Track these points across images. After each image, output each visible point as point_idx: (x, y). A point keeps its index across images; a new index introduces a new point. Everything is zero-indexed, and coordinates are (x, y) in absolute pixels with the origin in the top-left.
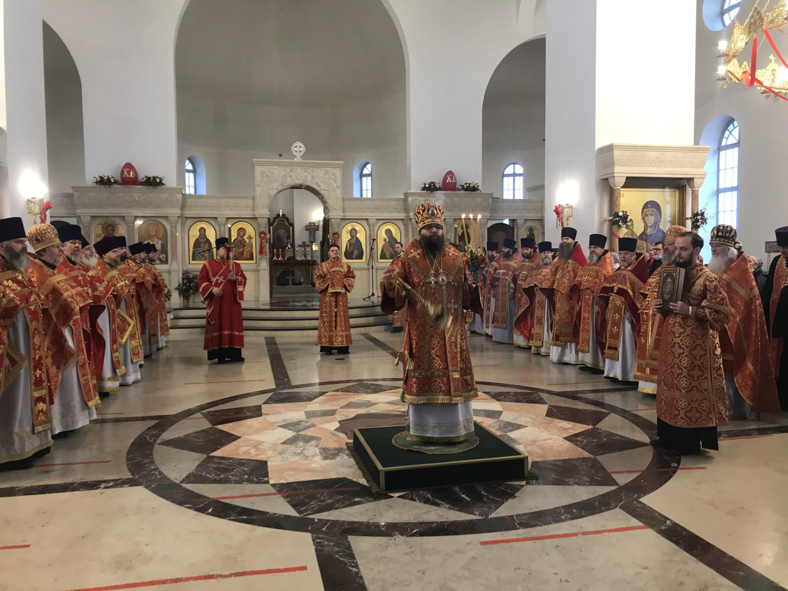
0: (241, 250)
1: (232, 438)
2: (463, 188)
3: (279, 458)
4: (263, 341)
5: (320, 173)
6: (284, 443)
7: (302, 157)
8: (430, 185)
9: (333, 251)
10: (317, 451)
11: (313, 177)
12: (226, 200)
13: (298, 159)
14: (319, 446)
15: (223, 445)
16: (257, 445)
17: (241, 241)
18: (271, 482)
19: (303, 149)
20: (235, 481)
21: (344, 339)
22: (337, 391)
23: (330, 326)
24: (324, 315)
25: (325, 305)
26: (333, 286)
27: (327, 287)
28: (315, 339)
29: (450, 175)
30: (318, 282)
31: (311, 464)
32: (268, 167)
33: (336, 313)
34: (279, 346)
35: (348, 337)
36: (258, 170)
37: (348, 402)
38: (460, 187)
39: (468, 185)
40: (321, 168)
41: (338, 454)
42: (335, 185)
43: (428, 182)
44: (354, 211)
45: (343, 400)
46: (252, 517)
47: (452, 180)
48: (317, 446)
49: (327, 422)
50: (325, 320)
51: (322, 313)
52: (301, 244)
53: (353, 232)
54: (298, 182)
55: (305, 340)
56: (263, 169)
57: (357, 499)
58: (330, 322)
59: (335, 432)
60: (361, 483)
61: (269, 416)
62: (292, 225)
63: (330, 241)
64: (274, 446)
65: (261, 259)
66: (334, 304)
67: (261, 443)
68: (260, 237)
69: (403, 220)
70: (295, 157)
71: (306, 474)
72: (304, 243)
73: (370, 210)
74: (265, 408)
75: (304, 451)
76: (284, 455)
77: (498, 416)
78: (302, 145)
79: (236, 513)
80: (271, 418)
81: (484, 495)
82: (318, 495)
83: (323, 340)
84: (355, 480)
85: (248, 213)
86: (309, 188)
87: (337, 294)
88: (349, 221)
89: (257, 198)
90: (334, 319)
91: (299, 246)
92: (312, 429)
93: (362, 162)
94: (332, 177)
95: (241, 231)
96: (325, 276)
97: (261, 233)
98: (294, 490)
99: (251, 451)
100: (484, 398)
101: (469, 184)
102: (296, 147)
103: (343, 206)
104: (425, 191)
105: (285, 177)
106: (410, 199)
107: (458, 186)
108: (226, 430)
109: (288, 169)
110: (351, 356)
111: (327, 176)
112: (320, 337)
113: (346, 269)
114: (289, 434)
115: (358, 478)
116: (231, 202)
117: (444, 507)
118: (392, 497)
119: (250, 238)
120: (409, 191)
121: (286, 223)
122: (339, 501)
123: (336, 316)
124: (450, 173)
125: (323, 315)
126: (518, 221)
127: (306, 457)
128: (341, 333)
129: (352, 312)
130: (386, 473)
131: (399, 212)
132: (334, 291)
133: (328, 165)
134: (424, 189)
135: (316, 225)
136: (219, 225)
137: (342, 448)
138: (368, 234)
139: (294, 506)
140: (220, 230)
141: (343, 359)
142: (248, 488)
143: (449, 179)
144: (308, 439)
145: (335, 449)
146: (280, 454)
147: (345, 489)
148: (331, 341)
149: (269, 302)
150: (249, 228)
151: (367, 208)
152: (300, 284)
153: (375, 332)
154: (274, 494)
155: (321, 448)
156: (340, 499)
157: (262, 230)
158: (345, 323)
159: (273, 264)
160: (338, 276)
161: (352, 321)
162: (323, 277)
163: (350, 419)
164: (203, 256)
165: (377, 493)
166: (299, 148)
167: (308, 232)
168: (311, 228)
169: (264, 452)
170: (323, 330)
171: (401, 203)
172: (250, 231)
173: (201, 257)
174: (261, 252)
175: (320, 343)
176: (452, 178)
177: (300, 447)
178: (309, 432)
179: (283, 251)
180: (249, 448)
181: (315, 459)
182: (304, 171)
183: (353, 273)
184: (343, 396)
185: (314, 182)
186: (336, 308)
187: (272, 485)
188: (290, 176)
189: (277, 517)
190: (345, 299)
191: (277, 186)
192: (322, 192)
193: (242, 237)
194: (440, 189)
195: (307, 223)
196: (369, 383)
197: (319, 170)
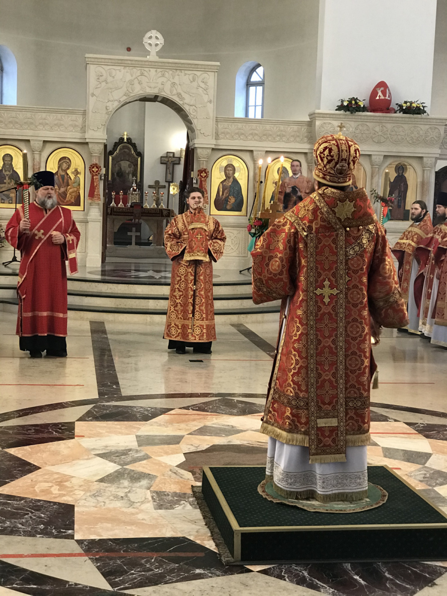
0: (62, 190)
1: (27, 468)
2: (402, 110)
3: (92, 502)
4: (87, 326)
5: (184, 78)
6: (102, 480)
7: (158, 53)
8: (350, 102)
9: (194, 198)
10: (149, 494)
11: (174, 84)
12: (44, 115)
13: (153, 57)
14: (152, 489)
15: (13, 478)
16: (62, 482)
17: (63, 177)
18: (77, 537)
19: (161, 41)
20: (24, 532)
21: (205, 331)
22: (187, 408)
23: (185, 311)
24: (177, 293)
25: (178, 279)
26: (191, 250)
27: (183, 253)
28: (162, 329)
29: (382, 89)
30: (169, 244)
31: (137, 513)
32: (107, 68)
33: (194, 291)
34: (109, 336)
35: (211, 329)
36: (93, 70)
37: (202, 425)
38: (396, 108)
39: (408, 104)
40: (186, 72)
41: (177, 502)
42: (206, 98)
43: (347, 98)
44: (232, 138)
45: (195, 423)
46: (44, 587)
47: (385, 95)
48: (148, 488)
49: (167, 453)
50: (178, 301)
51: (173, 290)
52: (152, 183)
53: (229, 170)
54: (151, 91)
55: (148, 329)
56: (101, 69)
57: (198, 571)
58: (185, 305)
59: (177, 468)
60: (207, 546)
61: (84, 439)
62: (140, 155)
63: (194, 181)
64: (86, 485)
65: (91, 204)
66: (192, 278)
67: (69, 478)
68: (91, 171)
69: (305, 154)
70: (148, 53)
71: (128, 528)
72: (157, 182)
73: (256, 137)
74: (79, 427)
75: (129, 495)
76: (99, 498)
77: (423, 461)
78: (159, 36)
79: (20, 580)
80: (86, 443)
81: (387, 579)
82: (143, 561)
83: (173, 331)
84: (198, 542)
85: (73, 136)
86: (166, 101)
87: (197, 263)
88: (225, 153)
89: (90, 114)
90: (191, 301)
91: (150, 187)
92: (145, 462)
93: (250, 64)
94: (202, 85)
95: (64, 161)
96: (180, 235)
97: (92, 167)
98: (107, 551)
99: (52, 489)
100: (405, 431)
101: (411, 103)
102: (150, 38)
103: (217, 129)
104: (342, 112)
105: (131, 83)
106: (318, 123)
107: (393, 105)
108: (19, 456)
109: (137, 72)
110: (213, 357)
111: (195, 84)
112: (169, 326)
113: (212, 227)
114: (111, 467)
115: (203, 540)
116: (51, 118)
117: (327, 592)
118: (252, 571)
119: (77, 172)
120: (317, 111)
121: (133, 152)
122: (172, 571)
123: (194, 296)
124: (382, 85)
125: (175, 294)
127: (131, 503)
128: (201, 322)
129: (218, 291)
130: (244, 535)
131: (302, 142)
132: (192, 258)
133: (196, 67)
134: (341, 108)
135: (176, 156)
136: (33, 152)
137: (185, 494)
138: (251, 174)
139: (105, 575)
140: (34, 159)
141: (201, 361)
142: (43, 544)
143: (380, 93)
144: (136, 477)
145: (175, 494)
146: (94, 496)
147: (182, 555)
148: (184, 334)
149: (100, 269)
150: (76, 159)
151: (252, 134)
152: (148, 244)
153: (253, 322)
154: (80, 555)
155: (154, 492)
156: (174, 569)
157: (95, 161)
158: (206, 308)
159: (108, 213)
160: (199, 236)
161: (218, 305)
162: (177, 237)
163: (202, 451)
164: (8, 197)
165: (228, 563)
166: (154, 40)
167: (164, 166)
168: (168, 161)
169: (72, 491)
170: (173, 316)
171: (304, 129)
172: (77, 162)
173: (4, 198)
174: (92, 194)
175: (168, 335)
176: (384, 93)
177: (125, 488)
178: (139, 467)
179: (125, 193)
180: (50, 484)
181: (144, 507)
182: (160, 74)
183: (222, 234)
184: (196, 417)
185: (175, 92)
186: (195, 284)
187: (77, 541)
188: (140, 83)
189: (80, 589)
190: (208, 271)
191: (119, 96)
192: (186, 108)
193: (65, 171)
194: (364, 109)
195: (162, 153)
196: (236, 399)
197: (183, 74)
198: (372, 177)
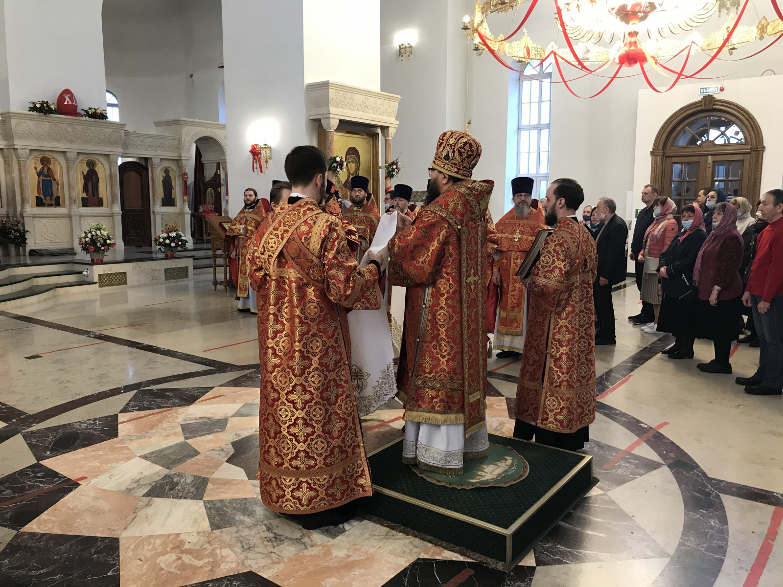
1: (102, 545)
2: (87, 114)
3: (259, 558)
16: (177, 545)
29: (68, 95)
39: (93, 110)
43: (38, 100)
74: (57, 468)
76: (258, 550)
99: (186, 560)
106: (13, 122)
107: (79, 110)
108: (59, 532)
114: (193, 506)
120: (9, 111)
124: (67, 91)
126: (153, 160)
134: (33, 108)
141: (39, 356)
169: (213, 554)
176: (71, 99)
177: (254, 525)
180: (172, 556)
194: (55, 112)
198: (68, 171)
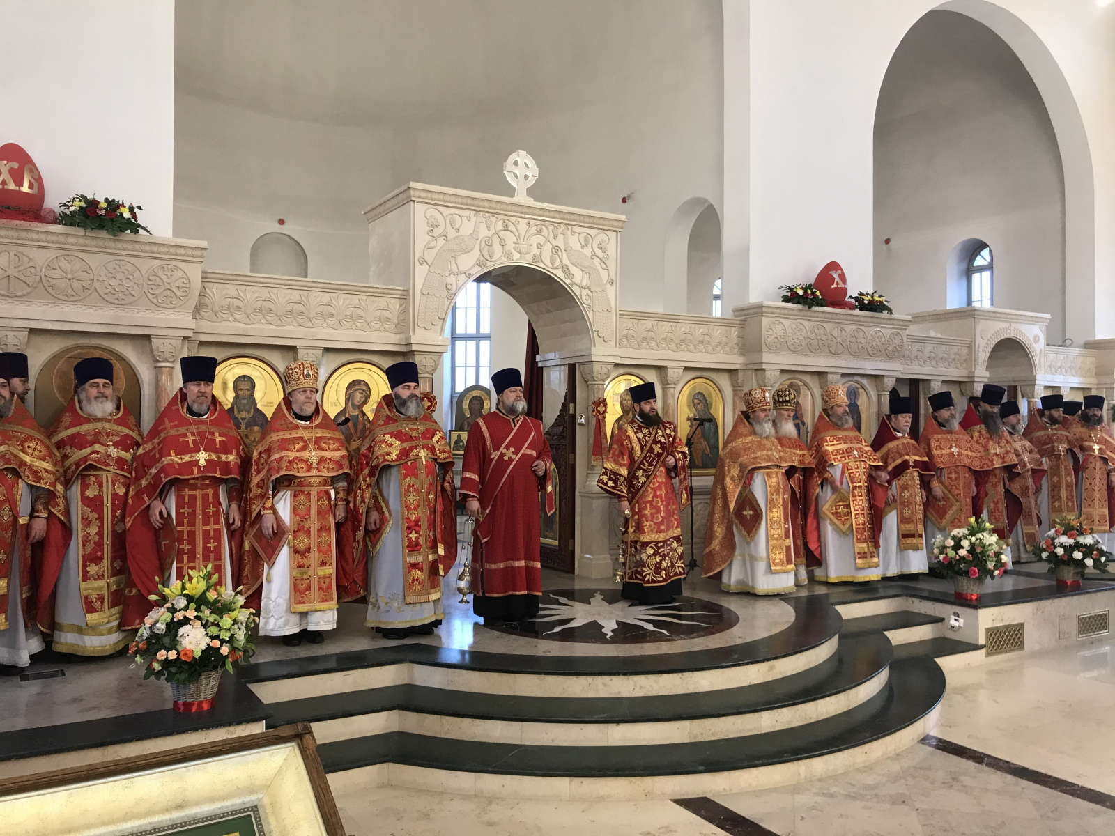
0: (355, 444)
5: (571, 239)
8: (805, 290)
13: (521, 197)
17: (356, 418)
19: (533, 171)
32: (447, 211)
36: (421, 213)
38: (852, 301)
40: (576, 228)
42: (604, 276)
47: (843, 282)
54: (520, 260)
56: (437, 214)
63: (581, 421)
69: (732, 371)
73: (671, 345)
78: (531, 161)
85: (379, 338)
88: (622, 371)
89: (417, 297)
94: (599, 253)
95: (358, 390)
102: (516, 163)
104: (792, 305)
105: (488, 243)
107: (848, 298)
109: (497, 223)
111: (588, 252)
116: (340, 303)
124: (834, 266)
131: (730, 352)
133: (591, 222)
134: (790, 299)
143: (838, 279)
150: (379, 381)
151: (665, 340)
166: (521, 168)
171: (734, 333)
182: (534, 230)
188: (502, 243)
191: (468, 265)
192: (576, 291)
193: (360, 408)
197: (569, 232)
